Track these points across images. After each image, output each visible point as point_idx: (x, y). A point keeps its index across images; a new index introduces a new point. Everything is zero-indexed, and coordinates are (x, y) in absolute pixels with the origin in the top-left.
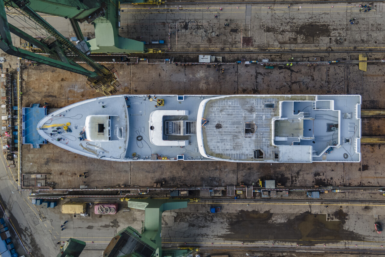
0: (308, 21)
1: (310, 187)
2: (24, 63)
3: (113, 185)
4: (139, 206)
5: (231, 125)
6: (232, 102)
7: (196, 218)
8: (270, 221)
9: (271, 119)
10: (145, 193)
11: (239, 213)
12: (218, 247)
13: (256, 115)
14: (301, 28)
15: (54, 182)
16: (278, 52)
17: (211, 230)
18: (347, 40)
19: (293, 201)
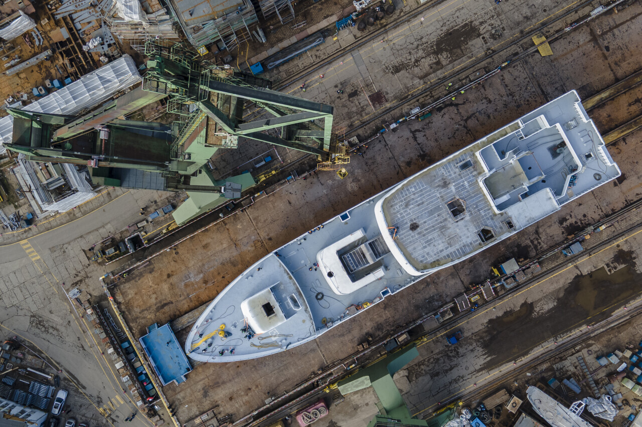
0: (442, 30)
1: (563, 242)
2: (109, 282)
3: (305, 377)
4: (357, 386)
5: (429, 216)
6: (415, 187)
7: (435, 363)
8: (535, 315)
9: (477, 181)
10: (353, 365)
11: (487, 326)
12: (485, 386)
13: (454, 186)
14: (437, 45)
15: (228, 415)
16: (425, 91)
17: (464, 367)
18: (505, 28)
19: (550, 272)
